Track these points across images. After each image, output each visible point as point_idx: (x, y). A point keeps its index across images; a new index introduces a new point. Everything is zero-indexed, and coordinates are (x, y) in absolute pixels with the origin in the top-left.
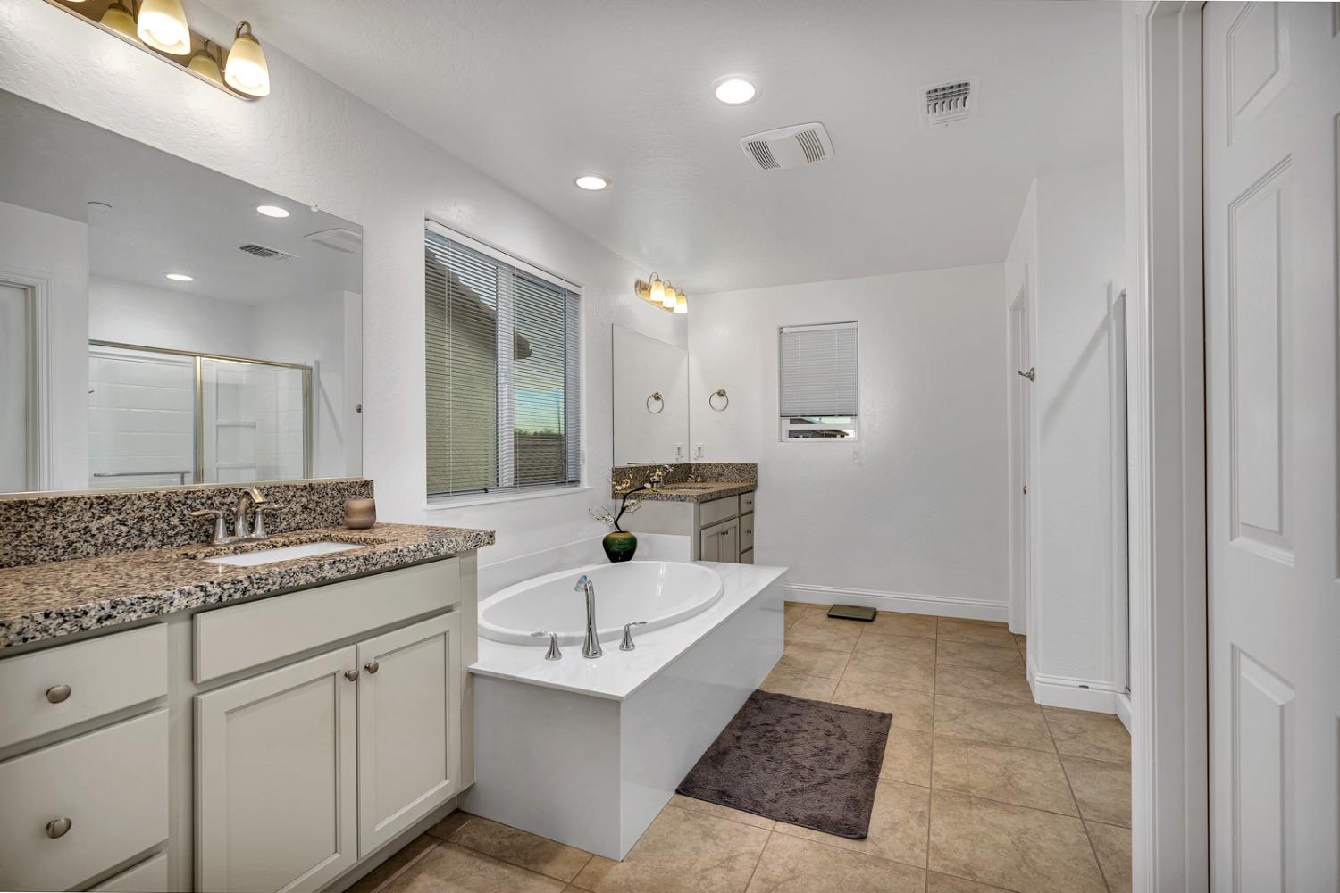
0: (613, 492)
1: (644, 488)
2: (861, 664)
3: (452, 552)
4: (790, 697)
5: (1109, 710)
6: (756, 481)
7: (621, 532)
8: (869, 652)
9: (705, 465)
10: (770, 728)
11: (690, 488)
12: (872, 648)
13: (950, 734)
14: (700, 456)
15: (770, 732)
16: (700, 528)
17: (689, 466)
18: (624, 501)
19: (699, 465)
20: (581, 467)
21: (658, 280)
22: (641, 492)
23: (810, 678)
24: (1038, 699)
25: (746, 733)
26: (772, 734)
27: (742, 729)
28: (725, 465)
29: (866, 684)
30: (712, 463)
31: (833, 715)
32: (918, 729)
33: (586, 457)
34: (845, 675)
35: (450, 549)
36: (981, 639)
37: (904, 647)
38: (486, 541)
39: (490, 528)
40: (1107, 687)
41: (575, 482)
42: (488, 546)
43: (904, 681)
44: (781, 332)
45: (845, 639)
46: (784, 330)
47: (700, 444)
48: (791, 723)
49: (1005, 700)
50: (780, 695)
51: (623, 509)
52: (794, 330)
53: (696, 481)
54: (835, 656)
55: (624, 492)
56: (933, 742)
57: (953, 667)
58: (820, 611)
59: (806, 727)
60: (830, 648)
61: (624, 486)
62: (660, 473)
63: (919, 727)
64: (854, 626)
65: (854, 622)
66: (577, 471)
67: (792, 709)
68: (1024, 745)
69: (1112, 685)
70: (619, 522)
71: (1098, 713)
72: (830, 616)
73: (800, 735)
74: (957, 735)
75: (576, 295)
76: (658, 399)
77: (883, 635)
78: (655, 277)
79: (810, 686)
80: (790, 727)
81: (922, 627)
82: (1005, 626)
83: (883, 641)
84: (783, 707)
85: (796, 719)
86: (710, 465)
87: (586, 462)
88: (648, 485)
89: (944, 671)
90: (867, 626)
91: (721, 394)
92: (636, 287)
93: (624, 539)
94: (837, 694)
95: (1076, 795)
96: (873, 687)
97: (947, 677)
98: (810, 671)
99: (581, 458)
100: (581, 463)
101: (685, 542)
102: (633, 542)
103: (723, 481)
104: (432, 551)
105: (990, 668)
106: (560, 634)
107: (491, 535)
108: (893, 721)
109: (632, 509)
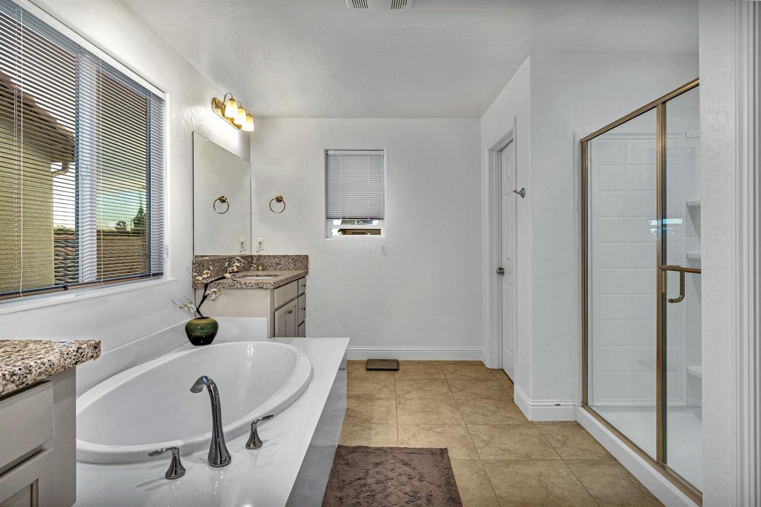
0: (194, 282)
1: (224, 278)
2: (406, 407)
3: (43, 377)
4: (367, 447)
5: (570, 418)
6: (307, 268)
7: (203, 318)
8: (408, 396)
9: (265, 256)
10: (363, 482)
11: (257, 276)
12: (408, 392)
13: (492, 457)
14: (261, 249)
15: (365, 486)
16: (273, 310)
17: (251, 257)
18: (205, 290)
19: (260, 256)
20: (165, 260)
21: (232, 99)
22: (221, 281)
23: (374, 426)
24: (530, 418)
25: (345, 492)
26: (367, 488)
27: (341, 489)
28: (282, 256)
29: (417, 425)
30: (271, 254)
31: (406, 459)
32: (469, 458)
33: (169, 252)
34: (399, 420)
35: (40, 374)
36: (473, 375)
37: (428, 389)
38: (90, 354)
39: (94, 338)
40: (570, 403)
41: (159, 274)
42: (92, 360)
43: (441, 418)
44: (328, 154)
45: (386, 387)
46: (329, 152)
47: (260, 239)
48: (377, 472)
49: (511, 422)
50: (359, 447)
51: (205, 297)
52: (337, 152)
53: (258, 270)
54: (384, 403)
55: (205, 282)
56: (484, 467)
57: (467, 400)
58: (359, 366)
59: (391, 475)
60: (379, 396)
61: (205, 276)
62: (238, 265)
63: (468, 456)
64: (387, 375)
65: (386, 372)
66: (160, 263)
67: (373, 459)
68: (540, 458)
69: (573, 402)
70: (200, 310)
71: (566, 422)
72: (368, 370)
73: (389, 484)
74: (497, 458)
75: (160, 100)
76: (223, 201)
77: (410, 380)
78: (229, 97)
79: (378, 433)
80: (379, 477)
81: (433, 371)
82: (481, 364)
83: (412, 385)
84: (365, 459)
85: (380, 468)
86: (269, 256)
87: (169, 255)
88: (228, 275)
89: (463, 404)
90: (397, 374)
91: (279, 200)
92: (212, 103)
93: (207, 325)
94: (400, 437)
95: (591, 492)
96: (422, 426)
97: (467, 409)
98: (371, 419)
99: (165, 251)
100: (165, 256)
101: (263, 323)
102: (215, 326)
103: (281, 269)
104: (13, 382)
105: (488, 398)
106: (178, 443)
107: (96, 347)
108: (450, 454)
109: (214, 296)
